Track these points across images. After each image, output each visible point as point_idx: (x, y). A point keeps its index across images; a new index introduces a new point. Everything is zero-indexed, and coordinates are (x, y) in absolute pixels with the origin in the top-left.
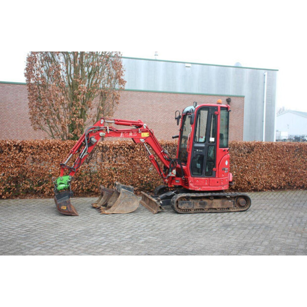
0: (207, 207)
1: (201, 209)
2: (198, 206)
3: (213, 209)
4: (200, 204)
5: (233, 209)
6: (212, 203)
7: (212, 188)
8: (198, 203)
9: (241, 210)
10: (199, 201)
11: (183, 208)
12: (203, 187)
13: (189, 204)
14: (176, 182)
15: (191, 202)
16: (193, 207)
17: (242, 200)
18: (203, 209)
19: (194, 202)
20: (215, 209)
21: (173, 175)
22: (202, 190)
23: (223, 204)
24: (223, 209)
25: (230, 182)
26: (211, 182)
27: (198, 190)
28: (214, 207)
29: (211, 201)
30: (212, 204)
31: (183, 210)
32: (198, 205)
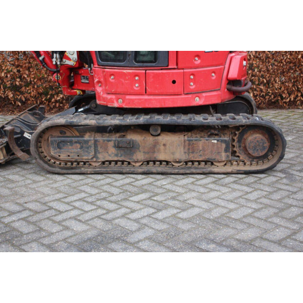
0: (140, 156)
1: (123, 162)
2: (110, 153)
3: (161, 162)
4: (118, 146)
5: (229, 162)
6: (156, 144)
7: (155, 101)
8: (111, 144)
9: (254, 168)
10: (115, 137)
11: (63, 157)
12: (128, 97)
13: (81, 148)
14: (82, 81)
15: (87, 142)
16: (95, 156)
17: (254, 139)
18: (129, 163)
19: (96, 141)
20: (167, 162)
21: (68, 62)
22: (124, 106)
23: (190, 147)
24: (193, 162)
25: (232, 82)
26: (151, 80)
27: (116, 105)
28: (161, 157)
29: (150, 139)
30: (154, 148)
31: (66, 162)
32: (112, 150)
